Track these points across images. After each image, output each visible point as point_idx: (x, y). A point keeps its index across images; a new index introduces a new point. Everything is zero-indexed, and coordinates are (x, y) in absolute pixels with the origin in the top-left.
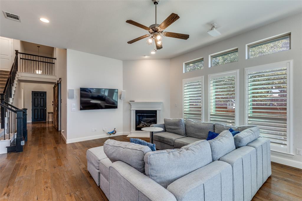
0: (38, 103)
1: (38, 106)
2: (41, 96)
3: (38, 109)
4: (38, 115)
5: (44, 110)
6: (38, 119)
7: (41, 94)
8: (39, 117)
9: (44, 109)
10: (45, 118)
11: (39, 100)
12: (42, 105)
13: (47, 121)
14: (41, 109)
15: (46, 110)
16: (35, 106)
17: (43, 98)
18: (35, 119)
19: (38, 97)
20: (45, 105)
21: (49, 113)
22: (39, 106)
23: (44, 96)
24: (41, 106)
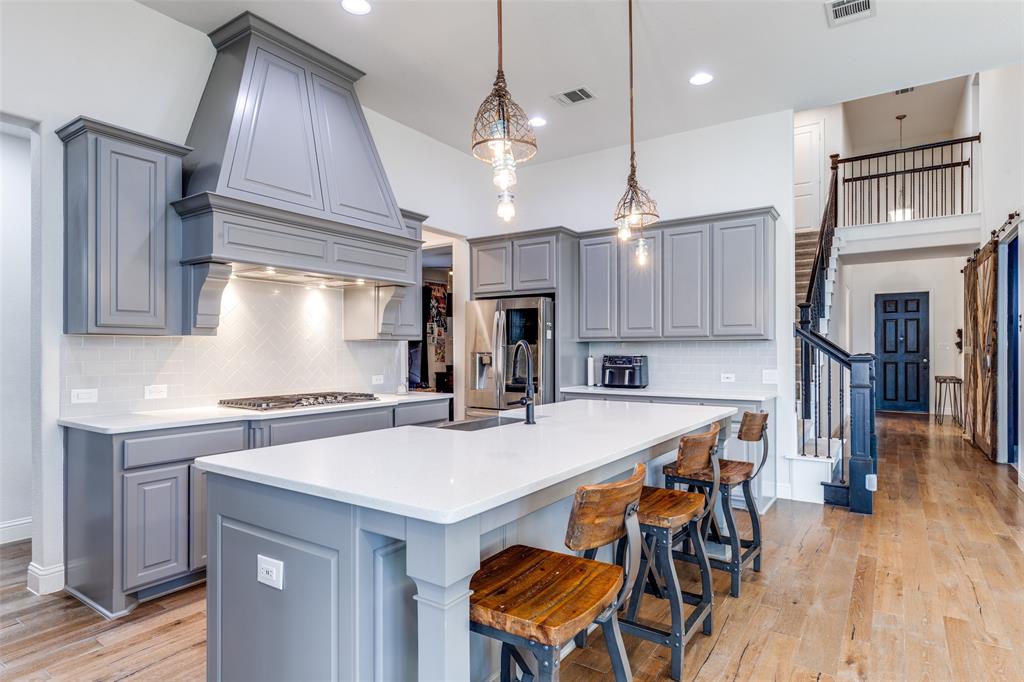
0: (896, 338)
1: (896, 352)
2: (907, 311)
3: (896, 364)
4: (896, 386)
5: (918, 367)
6: (896, 399)
7: (906, 302)
8: (901, 393)
9: (918, 364)
10: (921, 399)
11: (901, 328)
12: (912, 346)
13: (932, 411)
14: (906, 364)
15: (927, 367)
16: (885, 352)
17: (916, 317)
18: (885, 398)
19: (894, 316)
20: (921, 349)
21: (940, 380)
22: (901, 350)
23: (918, 311)
24: (907, 352)
